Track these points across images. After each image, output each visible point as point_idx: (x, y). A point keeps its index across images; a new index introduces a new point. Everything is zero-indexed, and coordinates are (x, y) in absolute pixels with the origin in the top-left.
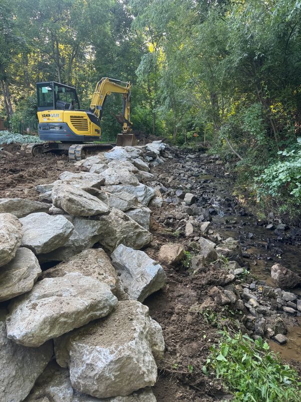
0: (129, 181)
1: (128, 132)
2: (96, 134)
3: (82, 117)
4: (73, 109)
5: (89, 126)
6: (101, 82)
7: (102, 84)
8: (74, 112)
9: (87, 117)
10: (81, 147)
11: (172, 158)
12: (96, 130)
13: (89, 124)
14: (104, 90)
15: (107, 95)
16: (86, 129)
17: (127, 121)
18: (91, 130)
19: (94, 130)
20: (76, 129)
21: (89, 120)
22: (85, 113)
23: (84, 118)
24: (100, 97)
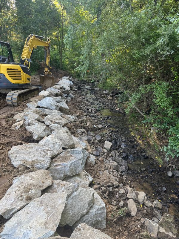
0: (68, 143)
1: (49, 74)
2: (28, 82)
3: (17, 69)
4: (8, 63)
5: (22, 76)
6: (29, 38)
7: (30, 40)
8: (10, 65)
9: (20, 70)
10: (17, 95)
11: (77, 91)
12: (28, 79)
13: (22, 75)
14: (32, 45)
15: (34, 48)
16: (20, 79)
17: (47, 67)
18: (24, 79)
19: (26, 79)
20: (12, 79)
21: (22, 72)
22: (19, 66)
23: (18, 70)
24: (29, 50)
